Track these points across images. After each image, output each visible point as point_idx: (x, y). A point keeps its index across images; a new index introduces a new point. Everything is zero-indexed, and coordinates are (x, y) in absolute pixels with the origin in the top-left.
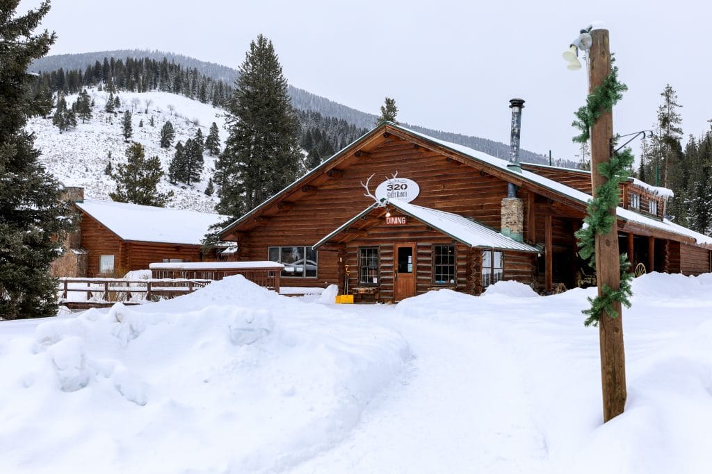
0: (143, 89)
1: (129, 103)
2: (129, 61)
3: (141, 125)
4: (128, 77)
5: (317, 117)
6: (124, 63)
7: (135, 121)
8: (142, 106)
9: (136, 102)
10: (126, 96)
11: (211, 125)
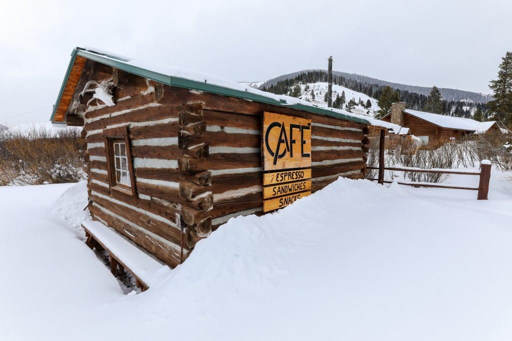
0: (314, 82)
1: (312, 87)
2: (309, 73)
3: (317, 94)
4: (309, 79)
5: (377, 86)
6: (307, 74)
7: (315, 93)
8: (317, 88)
9: (314, 86)
10: (311, 85)
11: (342, 92)
